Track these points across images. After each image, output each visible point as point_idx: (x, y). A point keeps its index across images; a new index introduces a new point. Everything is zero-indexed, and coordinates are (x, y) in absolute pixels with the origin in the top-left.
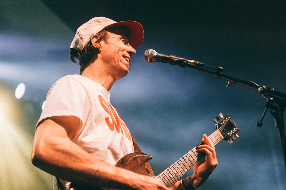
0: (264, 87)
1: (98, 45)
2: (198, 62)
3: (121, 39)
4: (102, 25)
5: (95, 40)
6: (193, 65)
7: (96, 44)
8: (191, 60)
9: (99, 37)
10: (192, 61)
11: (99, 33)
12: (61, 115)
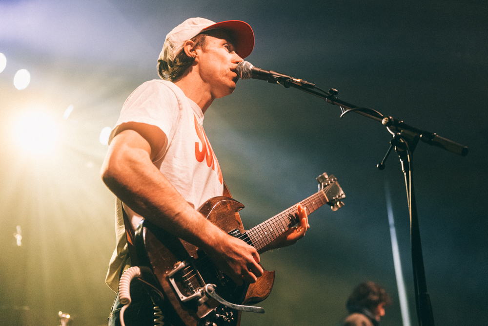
0: (391, 118)
1: (195, 54)
2: (306, 82)
3: (224, 44)
4: (198, 27)
5: (189, 47)
6: (299, 84)
7: (190, 53)
8: (297, 78)
9: (195, 43)
10: (299, 80)
11: (194, 39)
12: (141, 122)
